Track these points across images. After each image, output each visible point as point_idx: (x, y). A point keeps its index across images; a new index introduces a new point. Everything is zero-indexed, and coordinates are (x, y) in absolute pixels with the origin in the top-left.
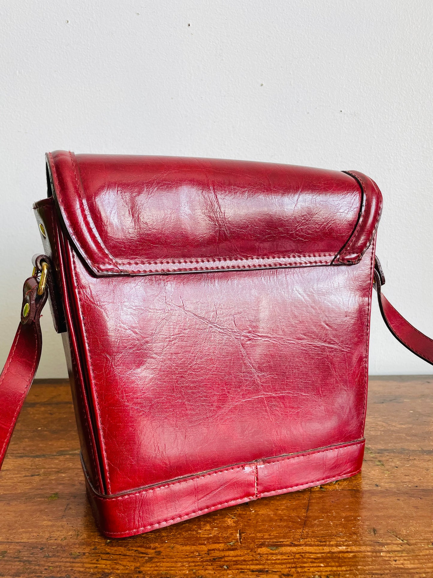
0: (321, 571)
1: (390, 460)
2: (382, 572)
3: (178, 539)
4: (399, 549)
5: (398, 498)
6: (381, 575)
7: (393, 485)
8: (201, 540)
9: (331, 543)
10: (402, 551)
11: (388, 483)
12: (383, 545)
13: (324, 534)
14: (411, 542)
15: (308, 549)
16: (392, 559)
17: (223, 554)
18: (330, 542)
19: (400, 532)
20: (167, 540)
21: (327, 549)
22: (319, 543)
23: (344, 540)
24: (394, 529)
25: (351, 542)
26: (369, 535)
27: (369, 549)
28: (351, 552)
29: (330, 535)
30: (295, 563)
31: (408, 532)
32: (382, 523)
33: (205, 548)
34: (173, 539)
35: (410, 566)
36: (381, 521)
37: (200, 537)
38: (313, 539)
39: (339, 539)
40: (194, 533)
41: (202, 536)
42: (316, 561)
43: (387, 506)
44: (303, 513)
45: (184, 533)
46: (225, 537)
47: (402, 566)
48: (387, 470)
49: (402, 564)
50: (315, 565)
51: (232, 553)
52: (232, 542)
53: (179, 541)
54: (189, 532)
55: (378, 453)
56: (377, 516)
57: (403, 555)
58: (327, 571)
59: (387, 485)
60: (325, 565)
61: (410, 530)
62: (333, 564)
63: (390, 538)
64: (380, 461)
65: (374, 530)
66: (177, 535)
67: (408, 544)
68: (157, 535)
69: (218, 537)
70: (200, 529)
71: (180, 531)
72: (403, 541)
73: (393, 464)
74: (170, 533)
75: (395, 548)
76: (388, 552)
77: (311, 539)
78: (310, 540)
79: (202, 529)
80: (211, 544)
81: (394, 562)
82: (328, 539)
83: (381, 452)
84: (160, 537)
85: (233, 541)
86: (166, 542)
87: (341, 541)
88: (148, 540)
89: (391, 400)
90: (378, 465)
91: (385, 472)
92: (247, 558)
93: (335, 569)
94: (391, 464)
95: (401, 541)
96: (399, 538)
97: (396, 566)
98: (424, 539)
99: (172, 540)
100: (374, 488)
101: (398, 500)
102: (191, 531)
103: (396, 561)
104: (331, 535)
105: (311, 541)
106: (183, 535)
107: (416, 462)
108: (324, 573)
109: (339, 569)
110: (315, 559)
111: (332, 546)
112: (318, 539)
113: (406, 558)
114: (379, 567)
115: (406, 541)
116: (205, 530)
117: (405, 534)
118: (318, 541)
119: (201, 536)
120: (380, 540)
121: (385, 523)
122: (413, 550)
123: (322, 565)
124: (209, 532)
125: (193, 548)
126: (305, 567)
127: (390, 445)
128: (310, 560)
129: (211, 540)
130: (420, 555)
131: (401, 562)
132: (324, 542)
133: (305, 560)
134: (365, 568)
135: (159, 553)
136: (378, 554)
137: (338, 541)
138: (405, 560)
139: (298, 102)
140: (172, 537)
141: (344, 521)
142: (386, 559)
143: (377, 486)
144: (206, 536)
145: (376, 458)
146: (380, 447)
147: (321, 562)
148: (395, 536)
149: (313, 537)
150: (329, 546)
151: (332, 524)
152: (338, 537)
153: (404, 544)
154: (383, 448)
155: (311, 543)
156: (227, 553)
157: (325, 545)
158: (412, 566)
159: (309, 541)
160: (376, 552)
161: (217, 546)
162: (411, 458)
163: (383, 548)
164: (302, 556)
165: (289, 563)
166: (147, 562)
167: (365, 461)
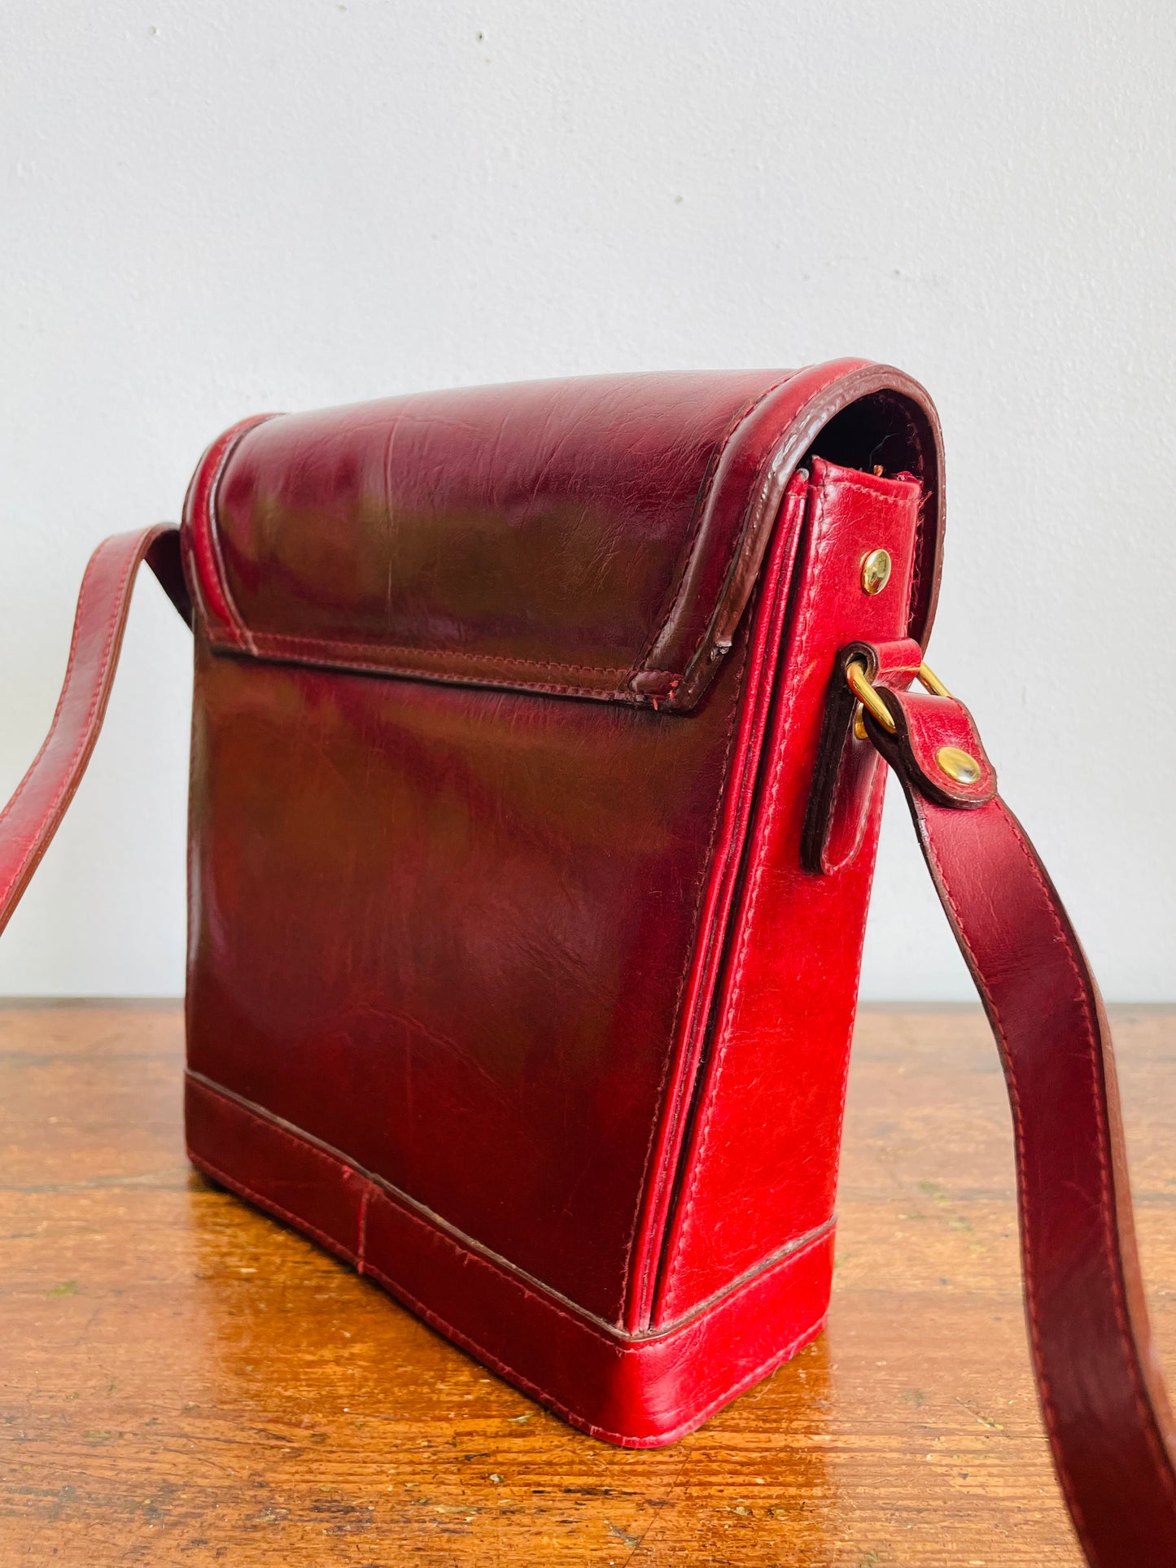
0: (754, 1497)
1: (992, 1217)
2: (923, 1505)
3: (378, 1405)
4: (979, 1446)
5: (1000, 1315)
6: (920, 1511)
7: (989, 1282)
8: (441, 1409)
9: (795, 1425)
10: (985, 1453)
11: (975, 1275)
12: (936, 1434)
13: (776, 1401)
14: (1017, 1429)
15: (726, 1438)
16: (955, 1471)
17: (492, 1445)
18: (791, 1421)
19: (989, 1403)
20: (348, 1406)
21: (779, 1440)
22: (761, 1424)
23: (831, 1418)
24: (973, 1393)
25: (848, 1425)
26: (901, 1406)
27: (895, 1442)
28: (843, 1450)
29: (793, 1404)
30: (685, 1473)
31: (1011, 1402)
32: (941, 1377)
33: (448, 1429)
34: (364, 1403)
35: (1002, 1492)
36: (941, 1374)
37: (439, 1402)
38: (745, 1415)
39: (817, 1416)
40: (426, 1390)
41: (444, 1398)
42: (745, 1470)
43: (962, 1334)
45: (396, 1390)
46: (506, 1402)
47: (980, 1491)
48: (979, 1242)
49: (982, 1486)
50: (740, 1479)
51: (518, 1443)
52: (524, 1415)
53: (381, 1410)
54: (412, 1388)
55: (962, 1199)
56: (932, 1361)
57: (988, 1462)
58: (770, 1497)
59: (972, 1282)
60: (769, 1480)
61: (1017, 1398)
62: (790, 1479)
63: (958, 1417)
64: (962, 1219)
65: (919, 1395)
66: (378, 1394)
67: (1006, 1434)
68: (324, 1393)
69: (489, 1401)
70: (443, 1381)
71: (387, 1385)
72: (992, 1425)
73: (998, 1229)
74: (360, 1389)
75: (968, 1443)
76: (949, 1453)
77: (741, 1414)
78: (737, 1416)
79: (449, 1381)
80: (467, 1418)
81: (960, 1481)
82: (785, 1416)
83: (968, 1196)
84: (330, 1399)
85: (527, 1412)
86: (346, 1410)
87: (822, 1421)
88: (297, 1404)
90: (954, 1230)
91: (973, 1247)
92: (556, 1455)
93: (792, 1491)
94: (991, 1227)
95: (988, 1426)
96: (984, 1418)
97: (965, 1490)
99: (361, 1406)
100: (937, 1288)
101: (998, 1319)
102: (416, 1384)
103: (965, 1476)
104: (796, 1406)
105: (740, 1419)
106: (393, 1393)
108: (760, 1502)
109: (804, 1491)
110: (742, 1464)
111: (796, 1432)
112: (760, 1413)
113: (995, 1471)
114: (916, 1491)
115: (1001, 1427)
116: (456, 1384)
117: (1000, 1409)
118: (758, 1418)
119: (441, 1399)
120: (929, 1421)
121: (951, 1379)
122: (1018, 1451)
123: (759, 1480)
124: (465, 1388)
125: (416, 1428)
126: (711, 1484)
127: (996, 1179)
128: (728, 1467)
129: (466, 1410)
130: (1034, 1465)
131: (980, 1479)
132: (775, 1421)
133: (715, 1466)
134: (876, 1492)
135: (322, 1438)
136: (919, 1457)
137: (813, 1421)
138: (990, 1475)
140: (362, 1399)
141: (838, 1368)
142: (939, 1470)
143: (944, 1282)
144: (456, 1398)
145: (953, 1211)
146: (968, 1182)
147: (757, 1474)
148: (973, 1412)
149: (748, 1407)
150: (787, 1432)
151: (803, 1376)
152: (815, 1409)
153: (996, 1434)
154: (976, 1185)
155: (738, 1424)
156: (505, 1444)
157: (776, 1431)
158: (1009, 1492)
159: (733, 1419)
160: (914, 1452)
161: (481, 1424)
163: (935, 1442)
164: (708, 1456)
165: (671, 1473)
166: (285, 1459)
167: (921, 1217)
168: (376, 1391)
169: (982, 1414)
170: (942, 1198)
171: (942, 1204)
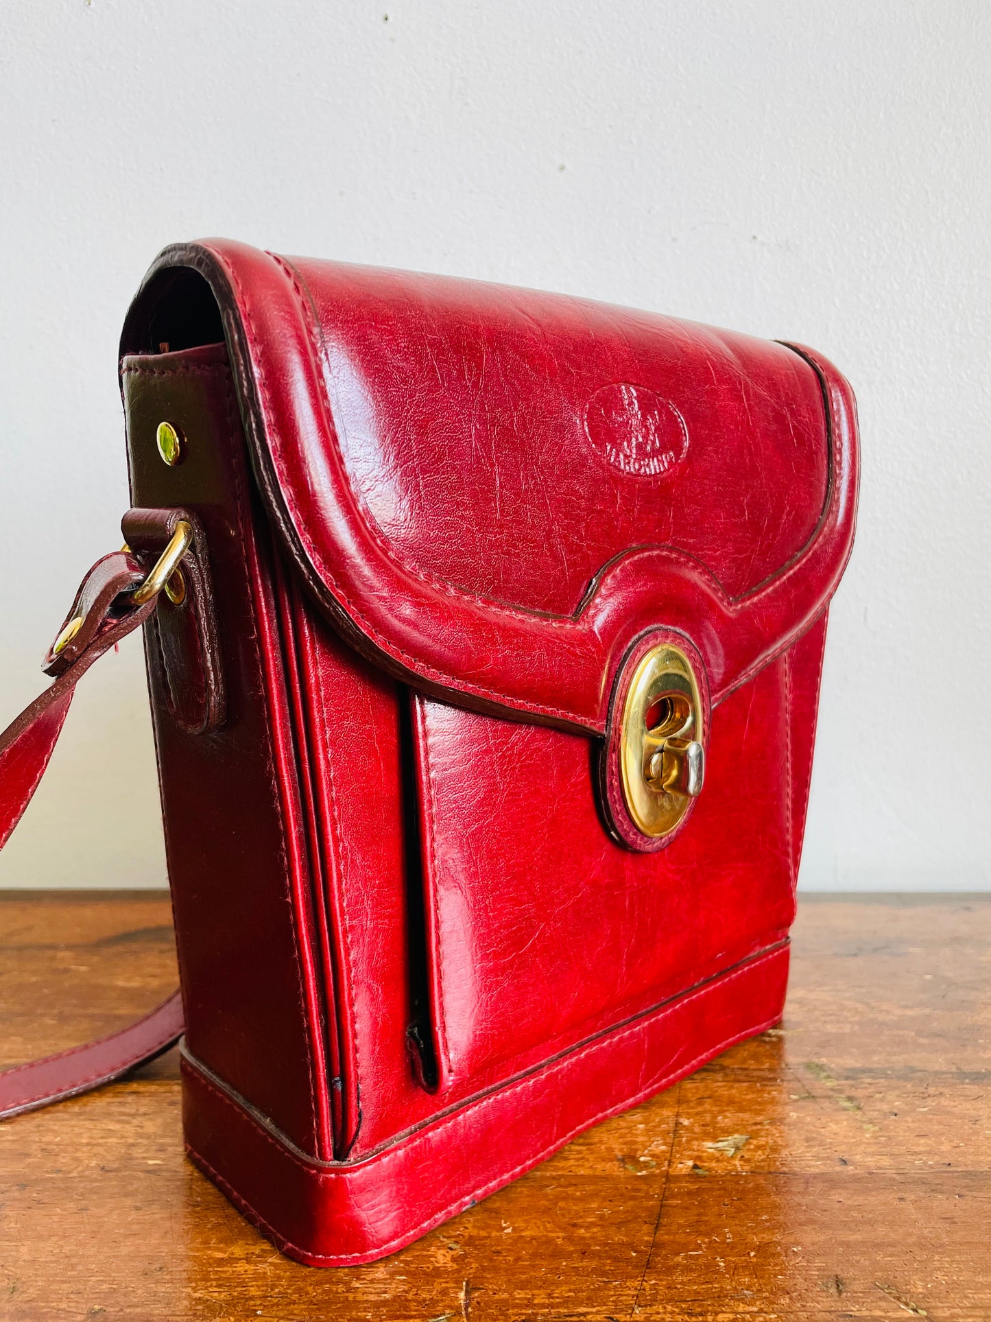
1: (878, 1096)
3: (292, 1306)
5: (902, 1195)
7: (886, 1162)
8: (358, 1310)
9: (721, 1316)
11: (873, 1154)
13: (699, 1293)
14: (939, 1313)
18: (717, 1314)
19: (908, 1287)
20: (261, 1308)
22: (686, 1318)
23: (755, 1309)
24: (891, 1278)
25: (773, 1316)
26: (824, 1294)
29: (716, 1295)
31: (929, 1286)
32: (858, 1262)
34: (277, 1304)
36: (857, 1258)
37: (355, 1301)
38: (669, 1308)
39: (742, 1307)
40: (341, 1288)
41: (360, 1297)
43: (870, 1216)
44: (644, 1235)
45: (310, 1289)
46: (424, 1300)
48: (871, 1122)
52: (444, 1314)
53: (295, 1312)
54: (327, 1286)
55: (847, 1078)
56: (847, 1245)
59: (871, 1161)
61: (934, 1281)
63: (880, 1303)
64: (850, 1099)
65: (838, 1282)
66: (291, 1295)
67: (930, 1319)
68: (235, 1294)
69: (407, 1300)
70: (358, 1279)
71: (301, 1284)
72: (915, 1310)
73: (886, 1107)
74: (272, 1290)
77: (665, 1308)
78: (661, 1311)
79: (364, 1279)
82: (710, 1308)
83: (852, 1075)
84: (243, 1301)
85: (448, 1312)
86: (259, 1312)
87: (748, 1313)
88: (207, 1307)
89: (875, 950)
90: (845, 1109)
91: (866, 1126)
94: (879, 1106)
95: (911, 1312)
96: (907, 1304)
98: (974, 1307)
99: (275, 1308)
100: (838, 1169)
101: (901, 1199)
102: (332, 1283)
104: (719, 1297)
105: (665, 1313)
106: (307, 1294)
107: (944, 1102)
112: (684, 1306)
115: (924, 1313)
116: (372, 1281)
117: (921, 1293)
118: (683, 1311)
119: (358, 1299)
120: (852, 1308)
121: (867, 1263)
124: (382, 1286)
127: (875, 1058)
129: (384, 1310)
132: (701, 1314)
137: (739, 1313)
139: (649, 212)
140: (275, 1301)
141: (755, 1256)
143: (844, 1162)
144: (372, 1298)
145: (841, 1091)
146: (851, 1062)
148: (894, 1298)
149: (670, 1300)
151: (722, 1264)
152: (739, 1300)
153: (920, 1319)
154: (858, 1065)
159: (658, 1313)
162: (931, 1090)
167: (811, 1097)
168: (289, 1291)
169: (904, 1300)
170: (828, 1077)
171: (829, 1084)
